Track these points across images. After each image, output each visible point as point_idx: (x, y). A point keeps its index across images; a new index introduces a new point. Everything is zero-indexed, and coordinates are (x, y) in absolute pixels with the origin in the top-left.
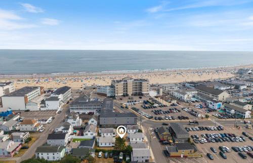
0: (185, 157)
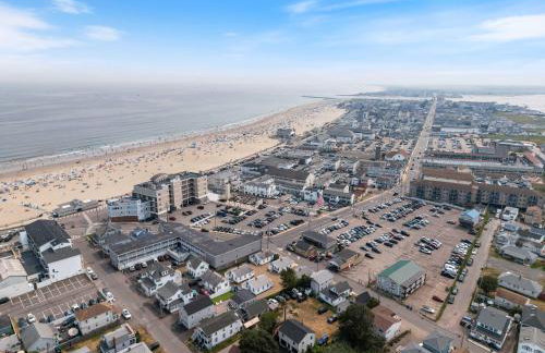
0: (352, 265)
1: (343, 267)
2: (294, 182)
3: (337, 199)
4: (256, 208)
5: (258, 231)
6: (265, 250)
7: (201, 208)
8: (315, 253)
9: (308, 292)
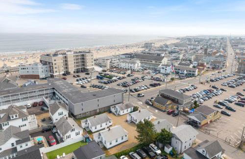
1: (203, 123)
2: (154, 62)
3: (185, 72)
4: (126, 75)
5: (123, 89)
6: (126, 102)
7: (88, 74)
8: (172, 108)
9: (168, 150)
